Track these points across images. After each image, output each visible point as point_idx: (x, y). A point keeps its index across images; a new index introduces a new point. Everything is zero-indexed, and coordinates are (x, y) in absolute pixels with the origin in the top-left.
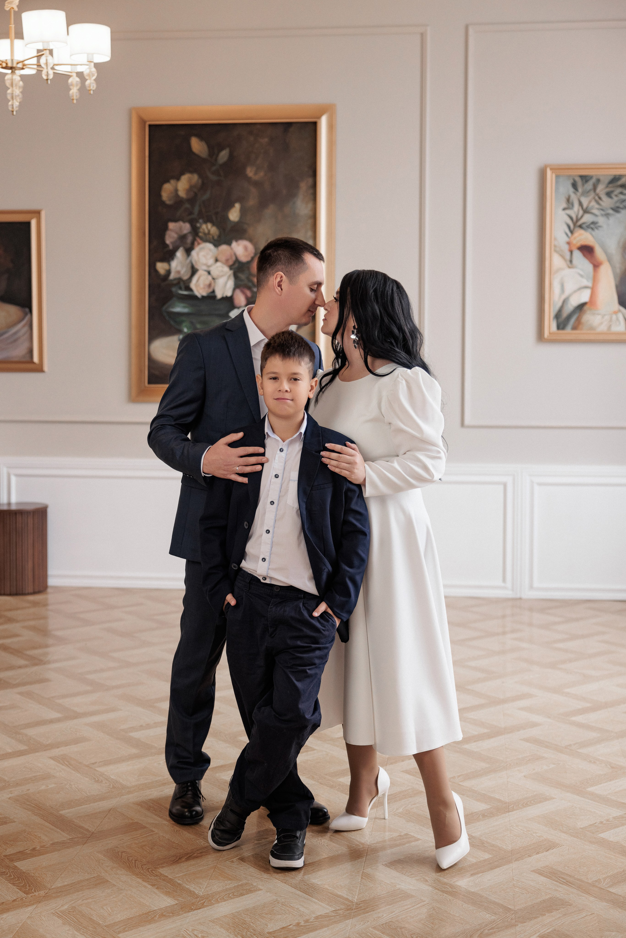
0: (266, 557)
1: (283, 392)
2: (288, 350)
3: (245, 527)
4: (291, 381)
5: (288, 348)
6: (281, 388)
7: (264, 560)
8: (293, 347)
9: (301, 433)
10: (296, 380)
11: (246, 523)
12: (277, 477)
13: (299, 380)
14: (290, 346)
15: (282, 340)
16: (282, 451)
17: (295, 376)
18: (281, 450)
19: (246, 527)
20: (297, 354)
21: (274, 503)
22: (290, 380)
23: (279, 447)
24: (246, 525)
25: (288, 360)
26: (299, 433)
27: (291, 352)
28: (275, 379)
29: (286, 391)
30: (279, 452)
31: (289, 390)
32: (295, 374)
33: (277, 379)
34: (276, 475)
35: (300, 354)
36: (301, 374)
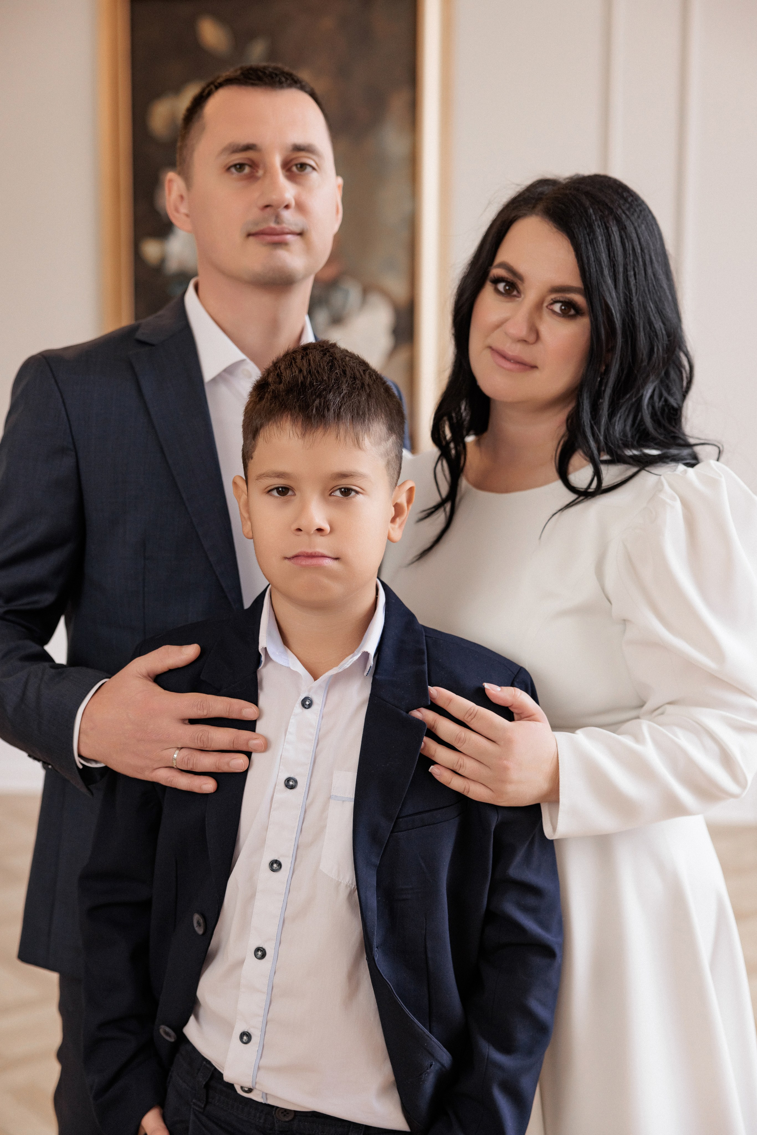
0: (251, 1031)
1: (308, 534)
2: (320, 404)
3: (197, 929)
4: (332, 498)
5: (320, 396)
6: (302, 523)
7: (246, 1037)
8: (334, 394)
9: (366, 655)
10: (347, 492)
11: (196, 917)
12: (292, 787)
13: (357, 492)
14: (324, 390)
15: (301, 371)
16: (310, 706)
17: (344, 483)
18: (307, 703)
19: (200, 931)
20: (349, 416)
21: (280, 865)
22: (330, 495)
23: (299, 694)
24: (199, 924)
25: (319, 433)
26: (359, 655)
27: (328, 410)
28: (284, 491)
29: (320, 530)
30: (298, 708)
31: (327, 527)
32: (344, 475)
33: (290, 493)
34: (288, 780)
35: (358, 414)
36: (362, 476)
